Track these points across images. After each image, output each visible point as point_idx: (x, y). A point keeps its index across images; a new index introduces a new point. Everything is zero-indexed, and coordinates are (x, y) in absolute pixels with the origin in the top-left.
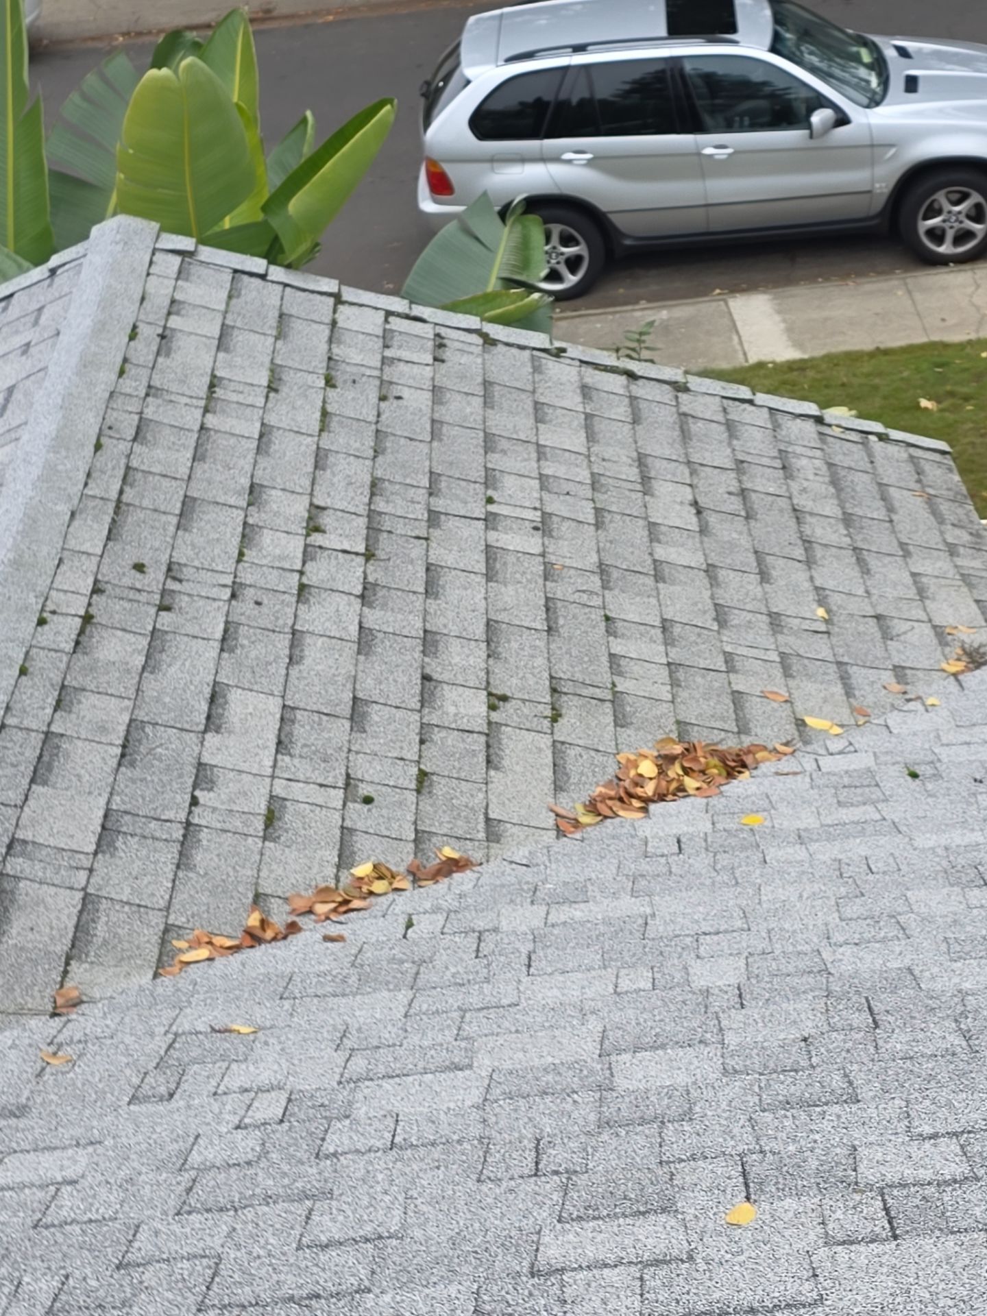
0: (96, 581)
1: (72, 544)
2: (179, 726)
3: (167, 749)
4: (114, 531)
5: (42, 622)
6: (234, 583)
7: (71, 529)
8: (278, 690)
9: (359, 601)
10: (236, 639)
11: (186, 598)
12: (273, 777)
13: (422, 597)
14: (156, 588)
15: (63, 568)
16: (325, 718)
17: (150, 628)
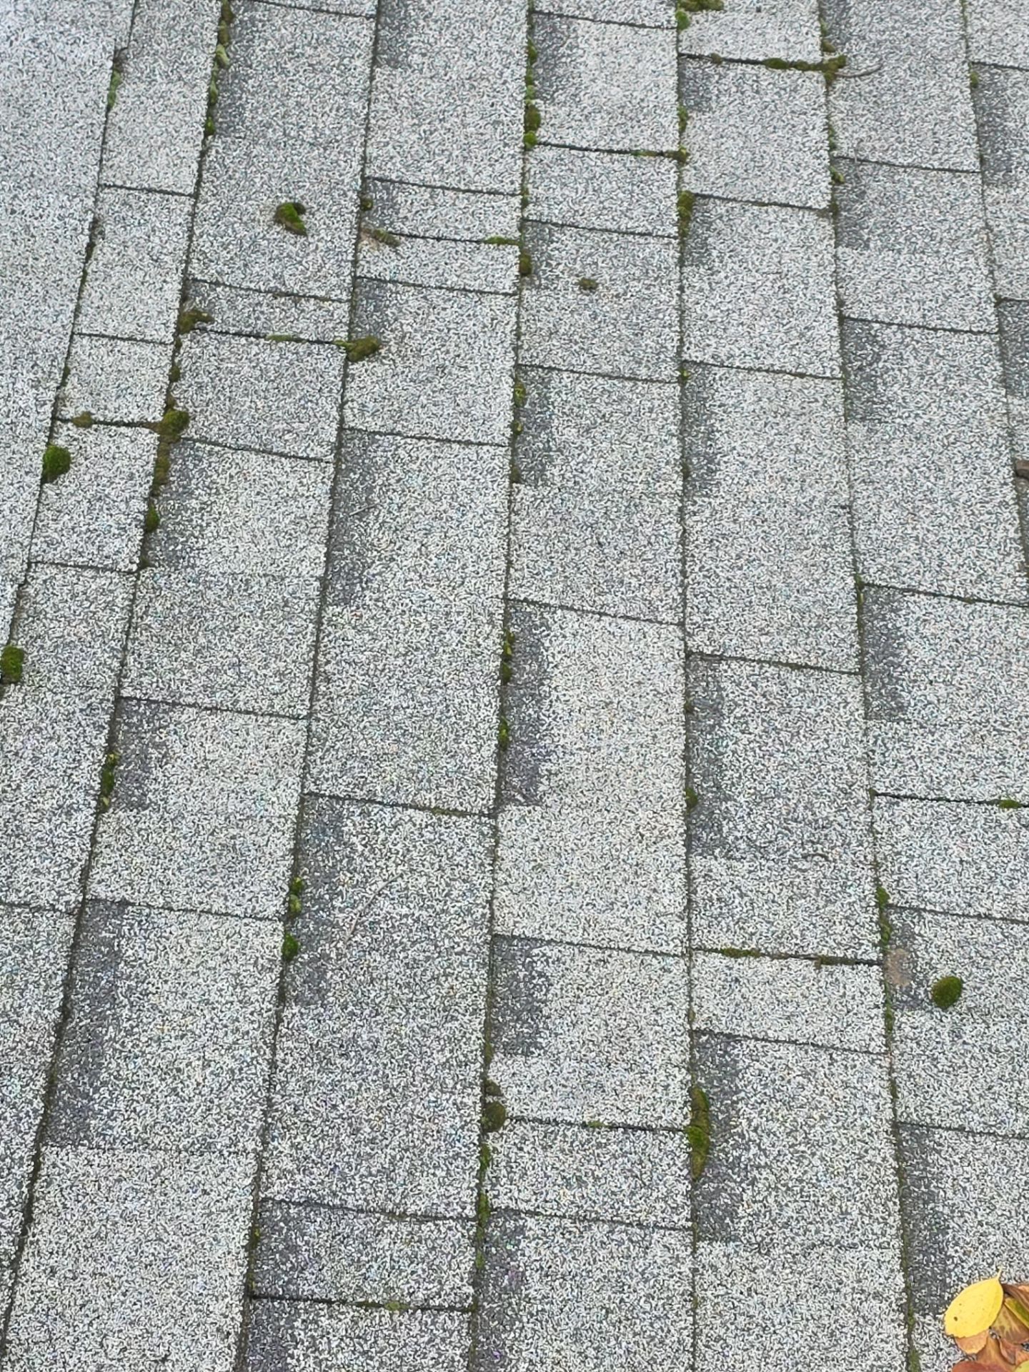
0: (188, 286)
1: (122, 163)
2: (429, 798)
3: (405, 898)
4: (224, 99)
5: (56, 465)
6: (523, 223)
7: (118, 115)
8: (664, 595)
9: (827, 226)
10: (545, 426)
11: (412, 301)
12: (689, 953)
13: (972, 183)
14: (337, 281)
15: (105, 252)
16: (795, 680)
17: (331, 434)
